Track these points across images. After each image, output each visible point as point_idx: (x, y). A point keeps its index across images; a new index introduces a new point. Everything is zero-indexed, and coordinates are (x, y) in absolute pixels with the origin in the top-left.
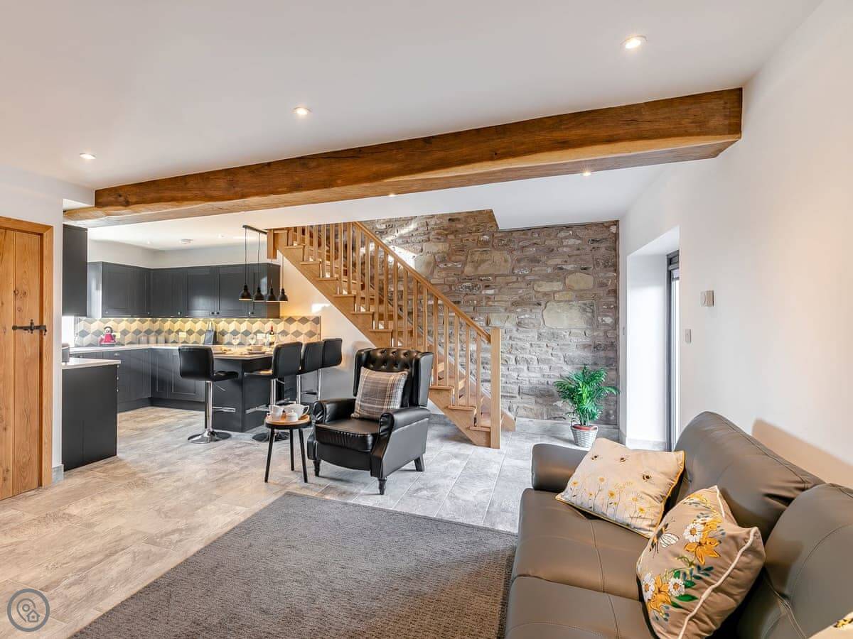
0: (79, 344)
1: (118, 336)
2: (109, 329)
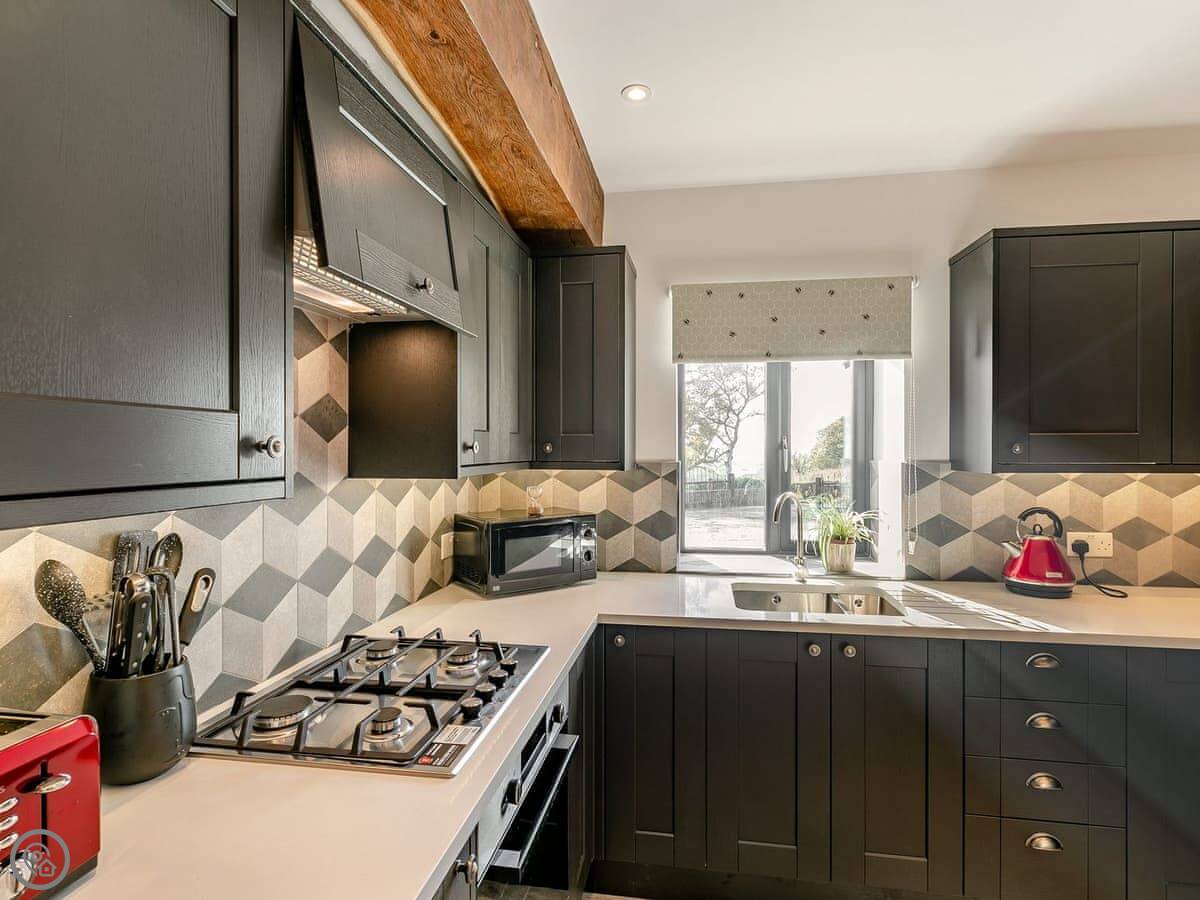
0: (923, 568)
1: (1102, 545)
2: (1044, 521)
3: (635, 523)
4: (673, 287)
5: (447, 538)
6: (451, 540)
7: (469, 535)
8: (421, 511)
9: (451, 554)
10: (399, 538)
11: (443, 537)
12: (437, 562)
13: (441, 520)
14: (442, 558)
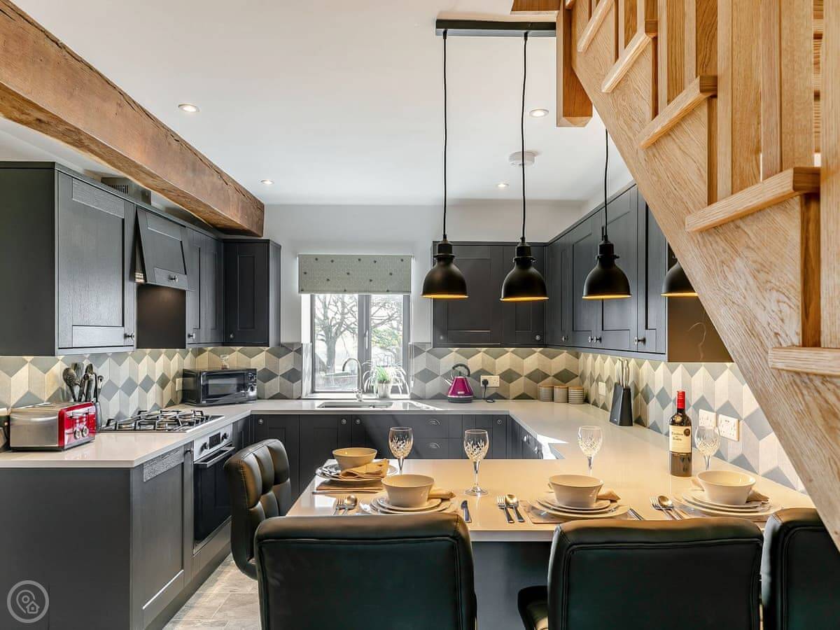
0: (418, 394)
1: (494, 381)
3: (280, 374)
4: (299, 255)
5: (179, 381)
6: (181, 382)
7: (191, 380)
8: (167, 366)
9: (181, 388)
10: (157, 377)
11: (177, 380)
12: (174, 392)
13: (176, 371)
14: (177, 390)
